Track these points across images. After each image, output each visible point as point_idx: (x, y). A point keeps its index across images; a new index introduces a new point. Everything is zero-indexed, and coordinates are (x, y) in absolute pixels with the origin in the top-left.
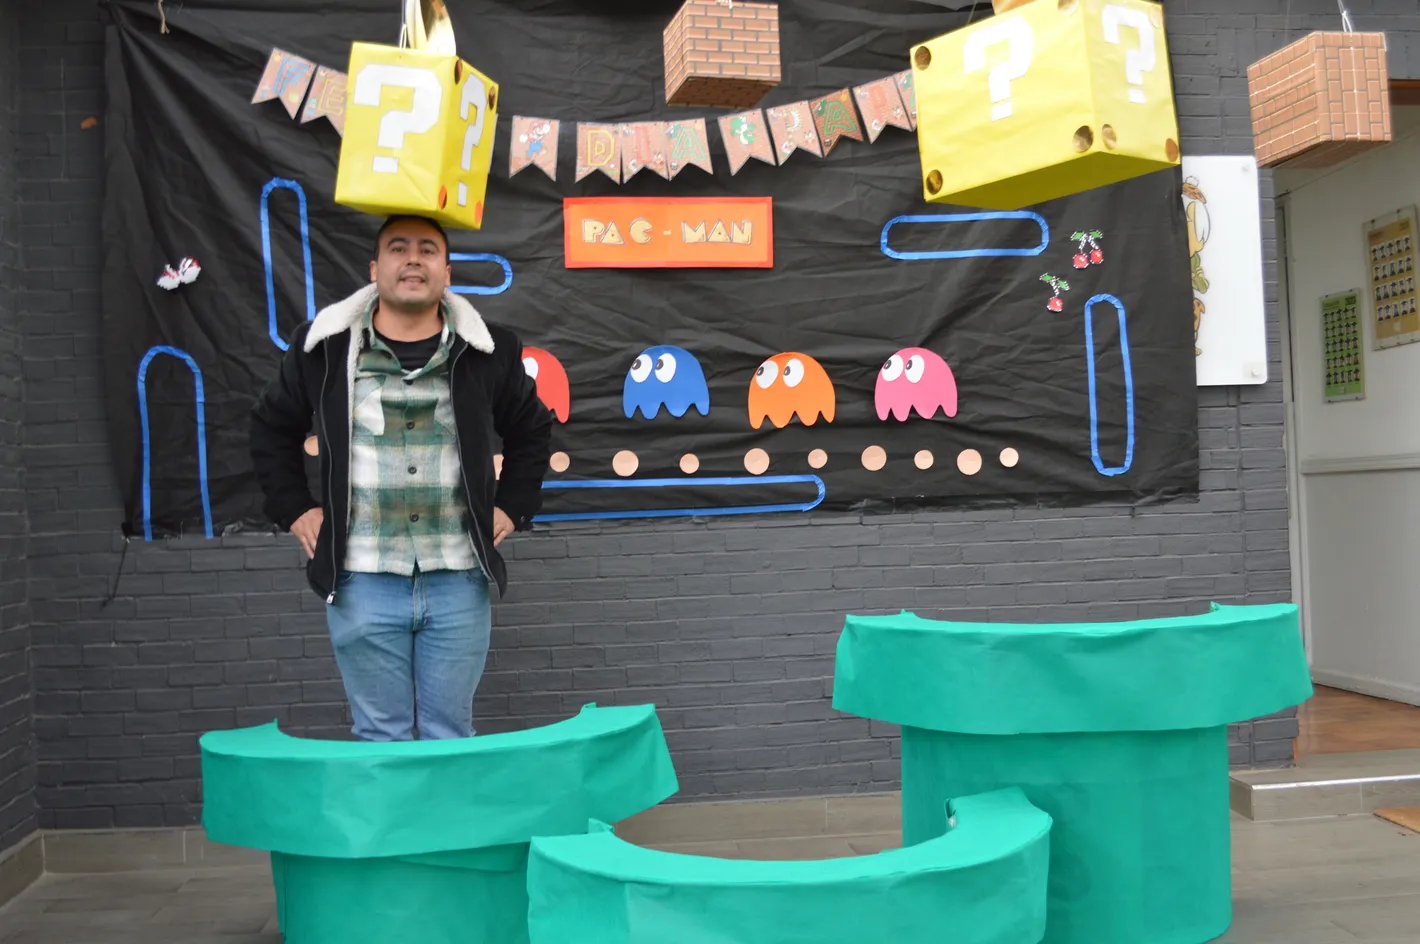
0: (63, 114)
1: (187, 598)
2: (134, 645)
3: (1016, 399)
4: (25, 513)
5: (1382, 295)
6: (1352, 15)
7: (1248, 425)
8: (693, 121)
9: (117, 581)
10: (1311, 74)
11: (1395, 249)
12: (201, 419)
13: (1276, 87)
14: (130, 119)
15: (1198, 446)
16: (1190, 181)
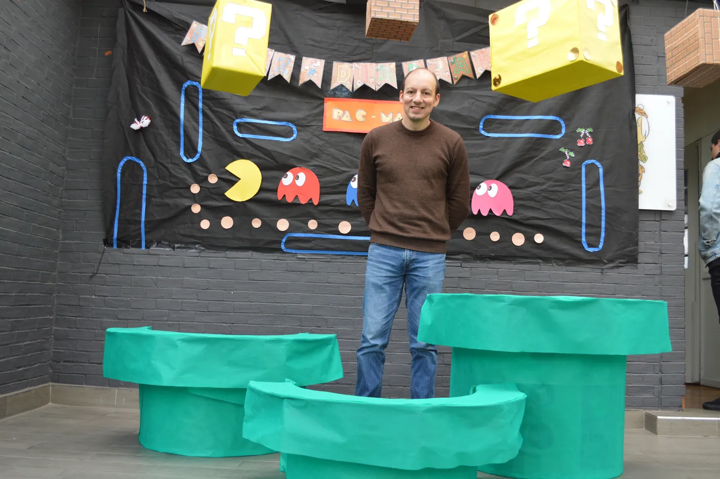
0: (97, 48)
1: (130, 277)
2: (103, 298)
3: (544, 209)
4: (60, 231)
7: (665, 231)
8: (389, 63)
9: (99, 266)
10: (697, 30)
12: (144, 192)
14: (126, 52)
15: (638, 240)
16: (640, 106)
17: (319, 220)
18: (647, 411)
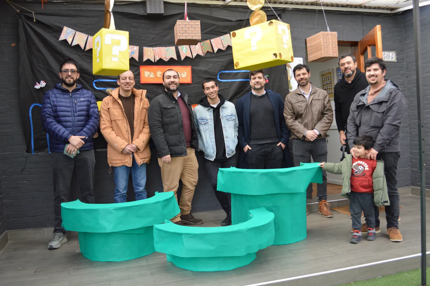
0: (6, 42)
1: (44, 168)
2: (30, 181)
6: (329, 28)
8: (172, 47)
9: (25, 165)
11: (327, 79)
13: (313, 44)
14: (26, 44)
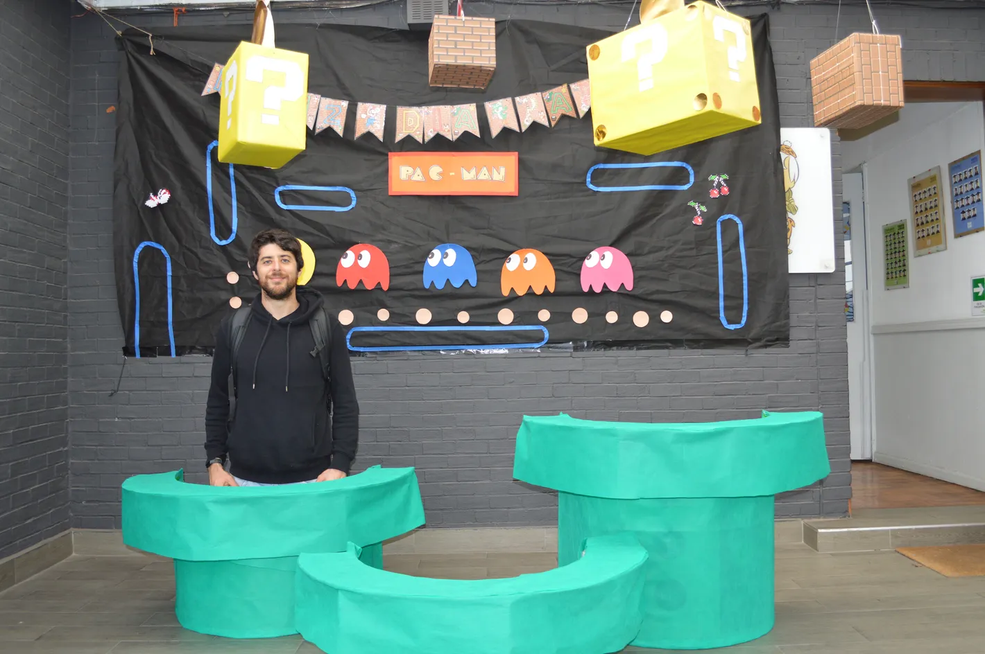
0: (97, 104)
1: (159, 392)
2: (128, 420)
3: (671, 280)
4: (68, 340)
5: (919, 222)
6: (877, 23)
7: (823, 299)
8: (468, 105)
9: (120, 381)
10: (851, 61)
11: (927, 195)
12: (169, 285)
14: (132, 106)
15: (789, 313)
16: (786, 143)
17: (390, 309)
18: (806, 521)
